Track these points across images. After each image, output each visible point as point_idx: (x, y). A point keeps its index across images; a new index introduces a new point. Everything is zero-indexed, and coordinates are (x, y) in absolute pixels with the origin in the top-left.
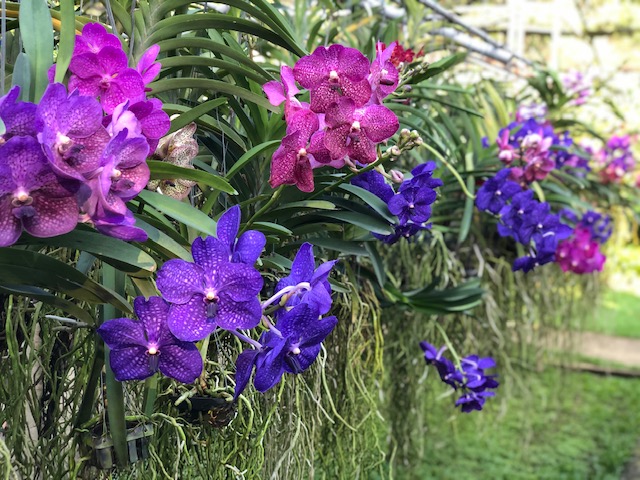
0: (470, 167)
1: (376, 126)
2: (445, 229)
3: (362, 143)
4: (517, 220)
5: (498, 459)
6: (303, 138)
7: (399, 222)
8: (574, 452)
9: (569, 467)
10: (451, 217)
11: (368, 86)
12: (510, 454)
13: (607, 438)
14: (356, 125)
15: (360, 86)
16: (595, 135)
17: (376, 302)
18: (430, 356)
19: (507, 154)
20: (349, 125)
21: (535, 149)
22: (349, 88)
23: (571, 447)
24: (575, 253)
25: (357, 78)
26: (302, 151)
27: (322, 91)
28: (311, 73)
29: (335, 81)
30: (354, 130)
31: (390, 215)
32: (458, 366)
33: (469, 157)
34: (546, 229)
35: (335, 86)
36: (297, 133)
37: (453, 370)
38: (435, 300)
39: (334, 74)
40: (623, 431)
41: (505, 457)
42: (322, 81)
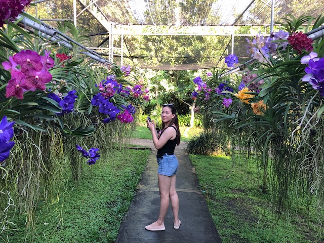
0: (92, 93)
1: (44, 78)
2: (85, 111)
3: (40, 83)
4: (104, 108)
5: (108, 175)
6: (17, 81)
7: (63, 109)
8: (129, 171)
9: (127, 176)
10: (87, 107)
11: (42, 65)
12: (111, 174)
13: (138, 166)
14: (37, 77)
15: (38, 64)
16: (131, 85)
17: (61, 134)
18: (79, 149)
19: (101, 89)
20: (35, 77)
21: (109, 87)
22: (34, 65)
23: (128, 170)
24: (125, 117)
25: (37, 62)
26: (18, 86)
27: (24, 65)
28: (20, 59)
29: (29, 62)
30: (36, 79)
31: (60, 107)
32: (88, 151)
33: (91, 90)
34: (112, 110)
35: (29, 64)
36: (15, 79)
37: (86, 153)
38: (80, 132)
39: (28, 60)
40: (142, 164)
41: (110, 174)
42: (24, 62)
